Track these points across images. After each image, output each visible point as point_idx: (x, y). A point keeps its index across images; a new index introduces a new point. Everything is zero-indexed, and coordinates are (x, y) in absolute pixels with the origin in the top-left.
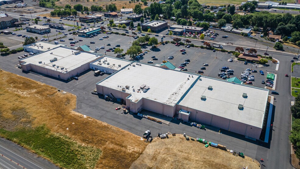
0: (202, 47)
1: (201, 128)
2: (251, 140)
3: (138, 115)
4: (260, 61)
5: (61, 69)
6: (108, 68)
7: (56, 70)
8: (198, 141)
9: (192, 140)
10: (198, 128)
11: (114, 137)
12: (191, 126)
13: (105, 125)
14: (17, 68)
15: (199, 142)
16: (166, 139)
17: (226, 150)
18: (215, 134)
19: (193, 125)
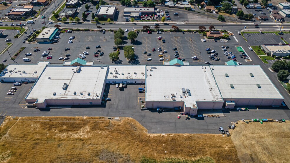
0: (171, 31)
1: (245, 110)
2: (277, 107)
3: (199, 117)
4: (224, 36)
5: (87, 95)
6: (127, 79)
7: (84, 98)
8: (253, 121)
9: (250, 122)
10: (243, 111)
11: (205, 143)
12: (238, 111)
13: (188, 136)
14: (26, 107)
15: (255, 122)
16: (236, 128)
17: (273, 121)
18: (256, 112)
19: (239, 110)
